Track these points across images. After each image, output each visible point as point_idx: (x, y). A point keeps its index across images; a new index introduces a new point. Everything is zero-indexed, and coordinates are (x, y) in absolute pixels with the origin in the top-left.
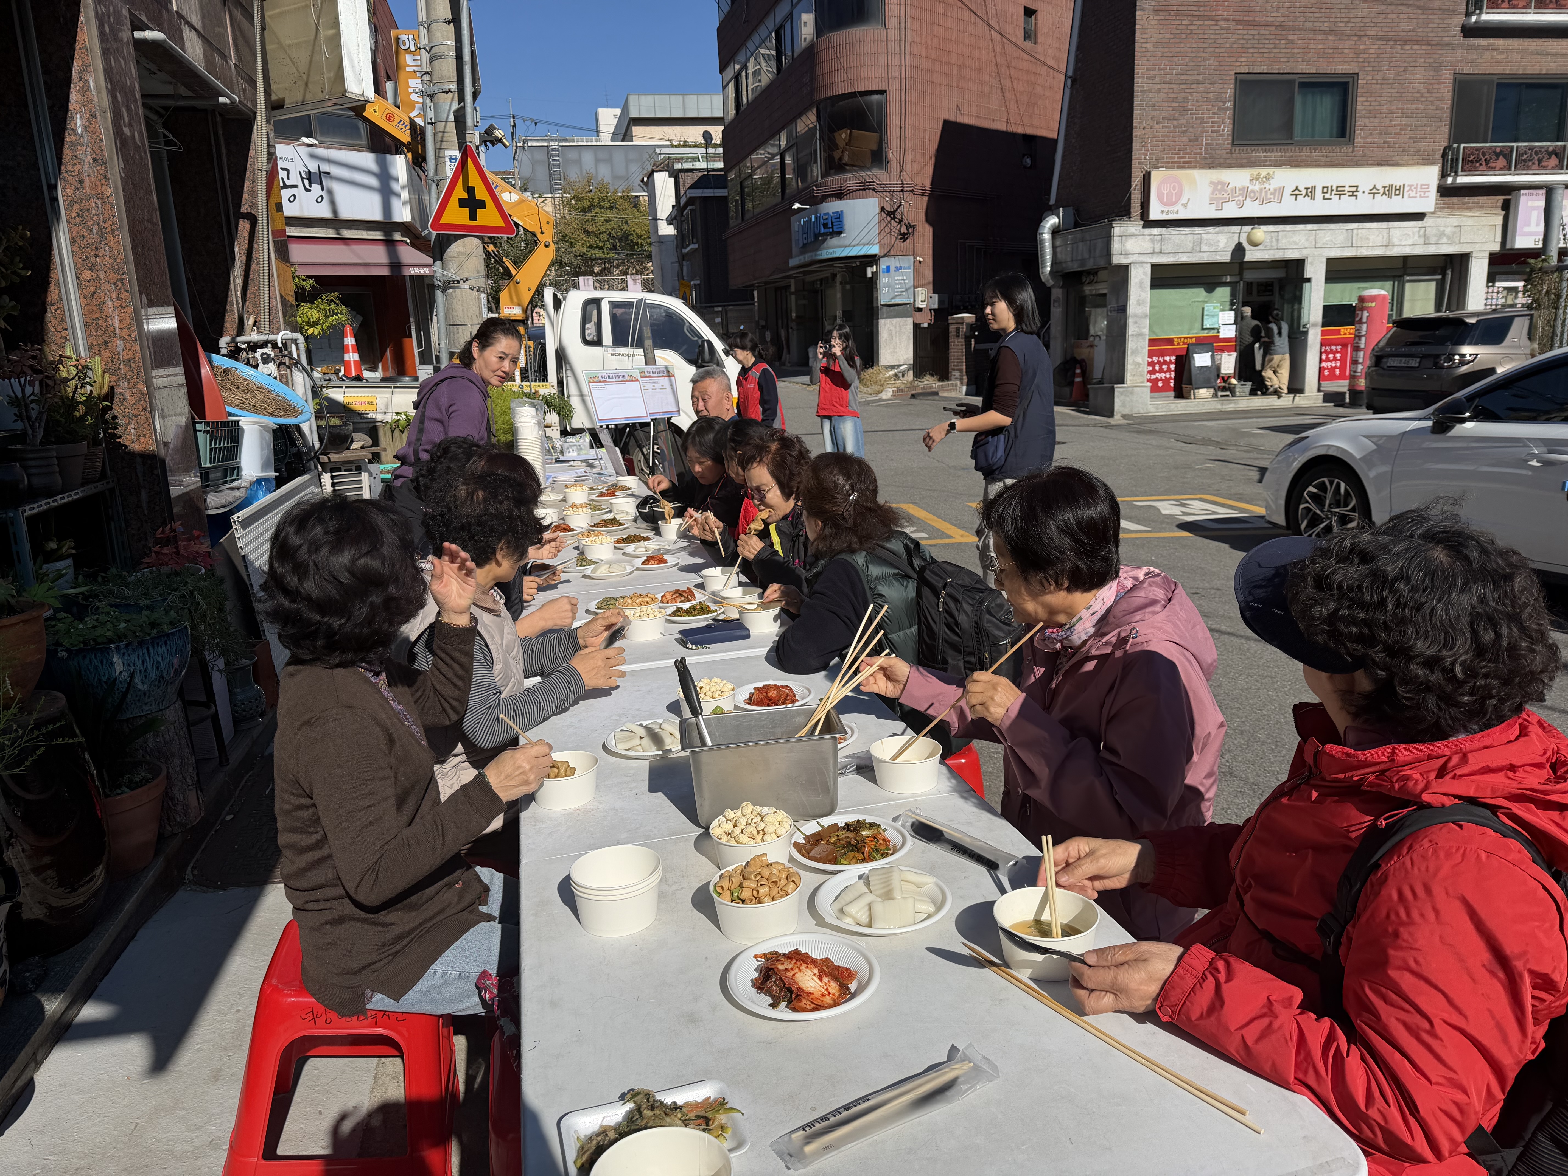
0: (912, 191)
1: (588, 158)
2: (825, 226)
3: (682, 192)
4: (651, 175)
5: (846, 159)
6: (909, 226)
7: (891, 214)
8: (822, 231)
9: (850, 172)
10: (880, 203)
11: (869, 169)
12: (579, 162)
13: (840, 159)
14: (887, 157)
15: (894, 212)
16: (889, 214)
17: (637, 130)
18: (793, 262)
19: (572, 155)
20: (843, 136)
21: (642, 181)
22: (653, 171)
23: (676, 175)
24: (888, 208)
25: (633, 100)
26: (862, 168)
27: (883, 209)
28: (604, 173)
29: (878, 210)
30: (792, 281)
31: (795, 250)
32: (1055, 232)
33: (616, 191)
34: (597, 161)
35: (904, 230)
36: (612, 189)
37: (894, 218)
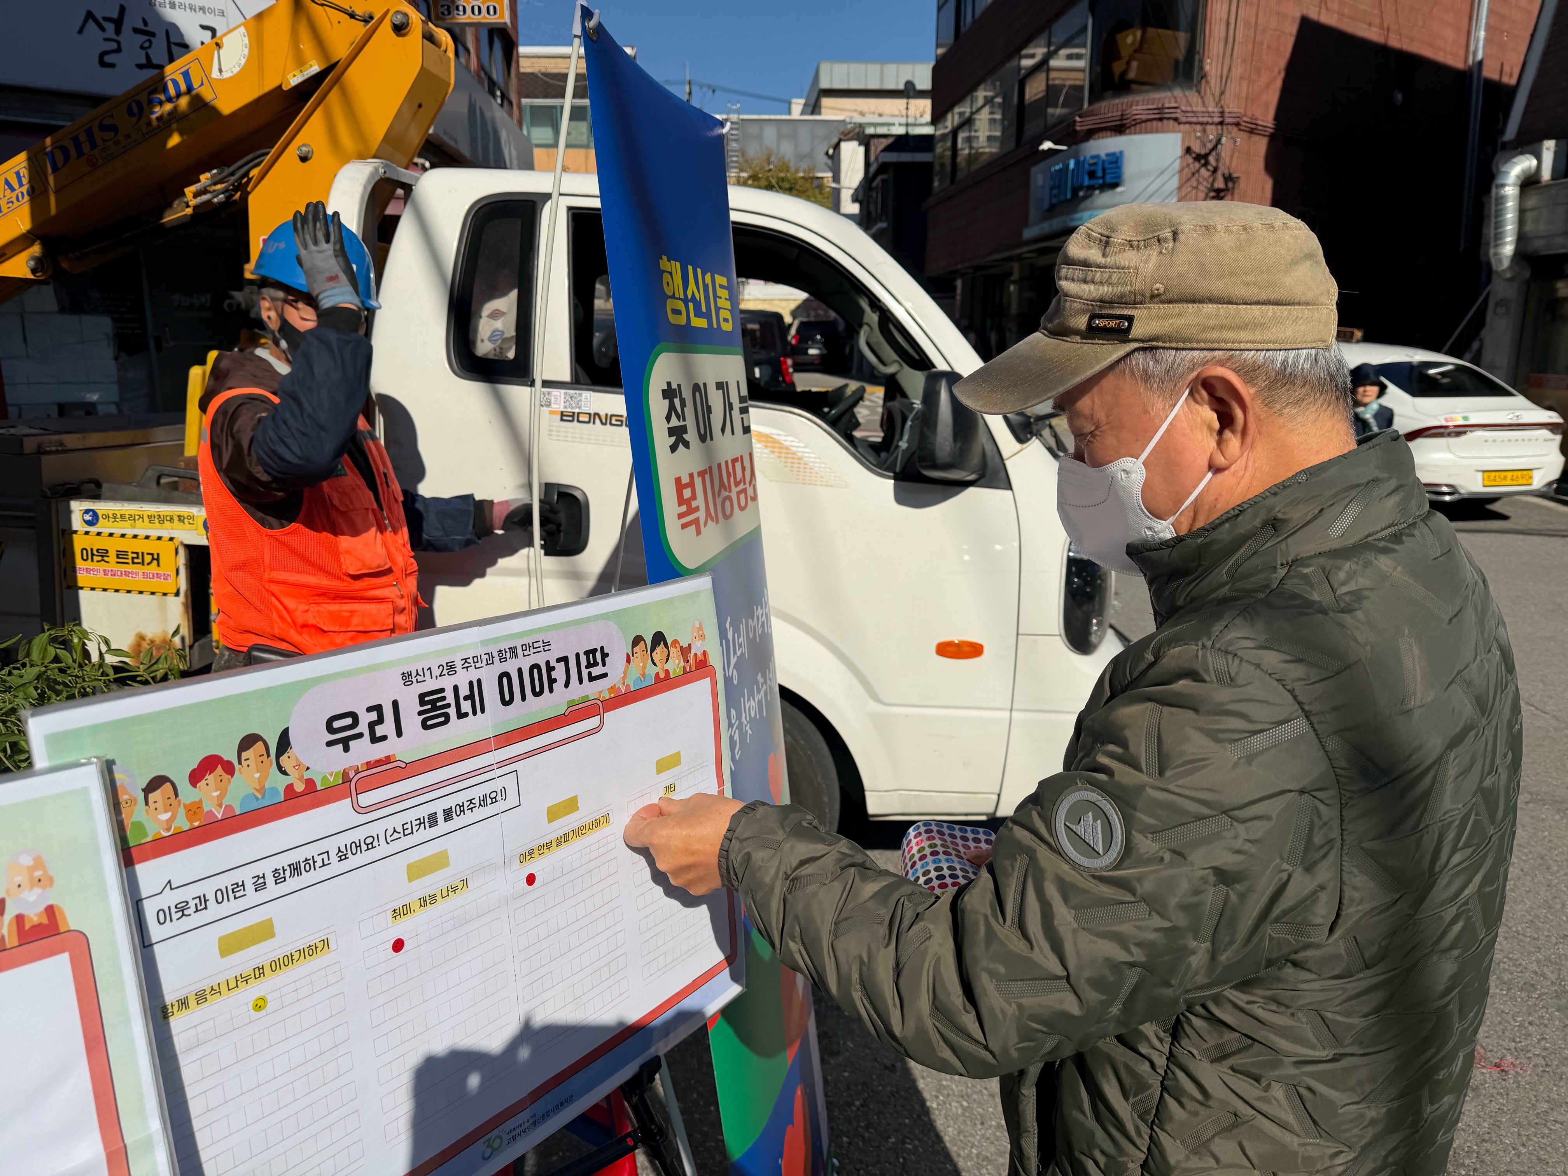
0: (1237, 124)
1: (770, 134)
2: (1092, 175)
3: (872, 158)
4: (837, 147)
5: (1132, 75)
6: (1229, 179)
7: (1202, 158)
8: (1086, 182)
9: (1139, 92)
10: (1183, 140)
11: (1170, 89)
12: (759, 137)
13: (1124, 73)
14: (1201, 68)
15: (1206, 156)
16: (1198, 158)
17: (826, 102)
18: (1028, 233)
19: (753, 130)
20: (1129, 40)
21: (827, 153)
22: (840, 141)
23: (866, 141)
24: (1197, 148)
25: (825, 68)
26: (1157, 86)
27: (1188, 150)
28: (787, 150)
29: (1179, 151)
30: (1016, 266)
31: (1033, 214)
32: (1529, 183)
33: (797, 171)
34: (780, 137)
35: (1220, 184)
36: (793, 170)
37: (1206, 165)
